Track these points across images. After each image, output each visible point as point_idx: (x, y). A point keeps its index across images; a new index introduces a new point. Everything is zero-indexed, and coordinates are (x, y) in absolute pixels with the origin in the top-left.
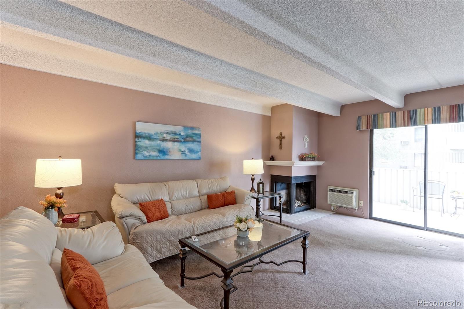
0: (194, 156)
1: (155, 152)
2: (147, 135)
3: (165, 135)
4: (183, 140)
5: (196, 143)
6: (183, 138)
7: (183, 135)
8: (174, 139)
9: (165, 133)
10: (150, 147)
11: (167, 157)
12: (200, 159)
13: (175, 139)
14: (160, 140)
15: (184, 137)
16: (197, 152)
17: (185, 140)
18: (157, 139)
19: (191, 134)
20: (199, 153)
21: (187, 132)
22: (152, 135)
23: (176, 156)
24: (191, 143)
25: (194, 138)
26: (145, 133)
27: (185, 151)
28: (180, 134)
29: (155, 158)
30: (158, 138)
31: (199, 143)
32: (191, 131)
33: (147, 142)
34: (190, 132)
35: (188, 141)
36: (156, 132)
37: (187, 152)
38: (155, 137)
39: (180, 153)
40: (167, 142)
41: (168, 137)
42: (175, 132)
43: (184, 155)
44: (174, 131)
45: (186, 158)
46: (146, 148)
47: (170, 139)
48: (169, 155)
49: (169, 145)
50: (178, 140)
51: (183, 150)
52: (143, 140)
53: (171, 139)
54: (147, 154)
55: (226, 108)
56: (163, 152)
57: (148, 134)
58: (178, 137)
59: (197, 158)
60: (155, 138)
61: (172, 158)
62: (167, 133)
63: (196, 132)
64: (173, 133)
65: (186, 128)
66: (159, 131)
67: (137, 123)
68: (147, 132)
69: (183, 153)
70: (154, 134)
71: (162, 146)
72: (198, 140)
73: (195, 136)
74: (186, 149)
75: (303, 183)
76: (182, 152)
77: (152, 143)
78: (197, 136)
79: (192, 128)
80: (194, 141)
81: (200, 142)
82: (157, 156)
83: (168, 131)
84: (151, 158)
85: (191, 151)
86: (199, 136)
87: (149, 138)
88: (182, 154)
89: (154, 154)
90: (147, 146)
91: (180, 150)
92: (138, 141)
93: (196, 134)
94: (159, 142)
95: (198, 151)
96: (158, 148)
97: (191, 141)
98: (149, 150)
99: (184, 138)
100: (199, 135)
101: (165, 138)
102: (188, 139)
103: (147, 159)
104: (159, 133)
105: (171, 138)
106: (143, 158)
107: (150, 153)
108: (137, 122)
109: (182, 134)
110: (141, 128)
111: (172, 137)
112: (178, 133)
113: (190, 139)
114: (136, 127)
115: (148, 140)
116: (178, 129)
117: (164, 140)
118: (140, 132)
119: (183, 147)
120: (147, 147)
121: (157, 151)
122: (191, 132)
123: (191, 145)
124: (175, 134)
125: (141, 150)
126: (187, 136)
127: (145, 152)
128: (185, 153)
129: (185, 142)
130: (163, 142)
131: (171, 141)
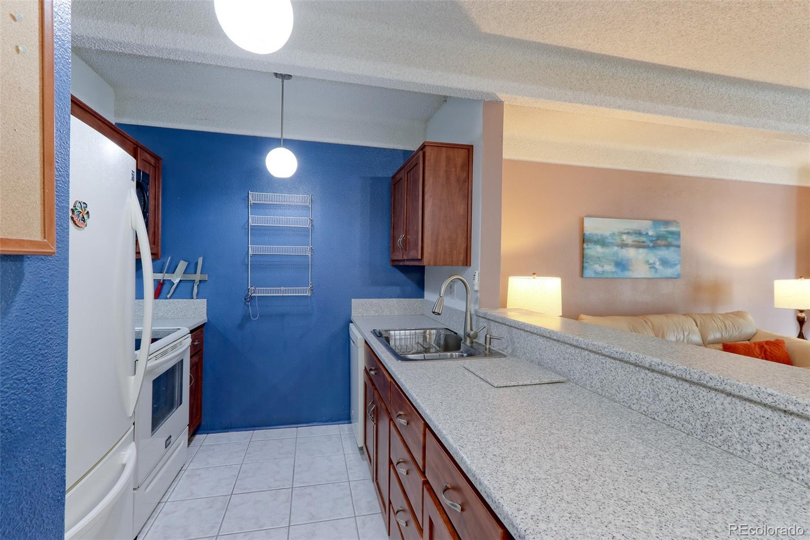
0: (669, 272)
1: (610, 265)
2: (599, 237)
3: (625, 237)
4: (651, 245)
5: (672, 249)
6: (651, 241)
7: (652, 236)
8: (638, 243)
9: (625, 233)
10: (603, 257)
11: (628, 274)
12: (678, 277)
13: (640, 244)
14: (618, 246)
15: (654, 239)
16: (675, 265)
17: (655, 243)
18: (613, 244)
19: (665, 233)
20: (678, 267)
21: (658, 230)
22: (607, 238)
23: (641, 271)
24: (664, 248)
25: (670, 240)
26: (597, 235)
27: (654, 263)
28: (647, 234)
29: (610, 276)
30: (614, 242)
31: (677, 249)
32: (665, 228)
33: (599, 249)
34: (662, 229)
35: (660, 246)
36: (611, 233)
37: (658, 265)
38: (610, 240)
39: (647, 267)
40: (627, 249)
41: (628, 239)
42: (639, 231)
43: (653, 270)
44: (639, 229)
45: (658, 276)
46: (598, 260)
47: (632, 243)
48: (630, 270)
49: (631, 253)
50: (644, 244)
51: (651, 262)
52: (594, 246)
53: (634, 243)
54: (599, 269)
55: (724, 180)
56: (622, 265)
57: (601, 235)
58: (643, 239)
59: (674, 276)
60: (611, 243)
61: (636, 275)
62: (628, 233)
63: (672, 229)
64: (636, 233)
65: (656, 222)
66: (616, 231)
67: (586, 220)
68: (599, 232)
69: (652, 266)
70: (610, 236)
71: (620, 255)
72: (676, 243)
73: (670, 236)
74: (657, 260)
76: (651, 264)
77: (607, 251)
78: (674, 236)
79: (667, 223)
80: (668, 246)
81: (678, 246)
82: (613, 273)
83: (628, 229)
84: (605, 276)
85: (665, 262)
86: (677, 237)
87: (602, 242)
88: (650, 268)
89: (609, 268)
91: (647, 262)
92: (588, 248)
93: (672, 233)
94: (616, 249)
95: (676, 262)
96: (615, 259)
97: (665, 246)
98: (601, 261)
99: (654, 241)
100: (677, 235)
101: (626, 242)
102: (659, 242)
103: (600, 277)
104: (617, 234)
105: (633, 241)
106: (593, 275)
107: (603, 267)
108: (586, 217)
109: (650, 233)
110: (592, 226)
111: (636, 239)
112: (644, 233)
113: (663, 243)
114: (586, 225)
115: (600, 245)
116: (645, 225)
117: (623, 245)
118: (589, 234)
120: (599, 258)
121: (613, 264)
122: (665, 230)
123: (664, 253)
124: (639, 233)
125: (591, 263)
126: (659, 237)
127: (597, 266)
128: (654, 268)
129: (655, 246)
130: (622, 248)
131: (633, 246)
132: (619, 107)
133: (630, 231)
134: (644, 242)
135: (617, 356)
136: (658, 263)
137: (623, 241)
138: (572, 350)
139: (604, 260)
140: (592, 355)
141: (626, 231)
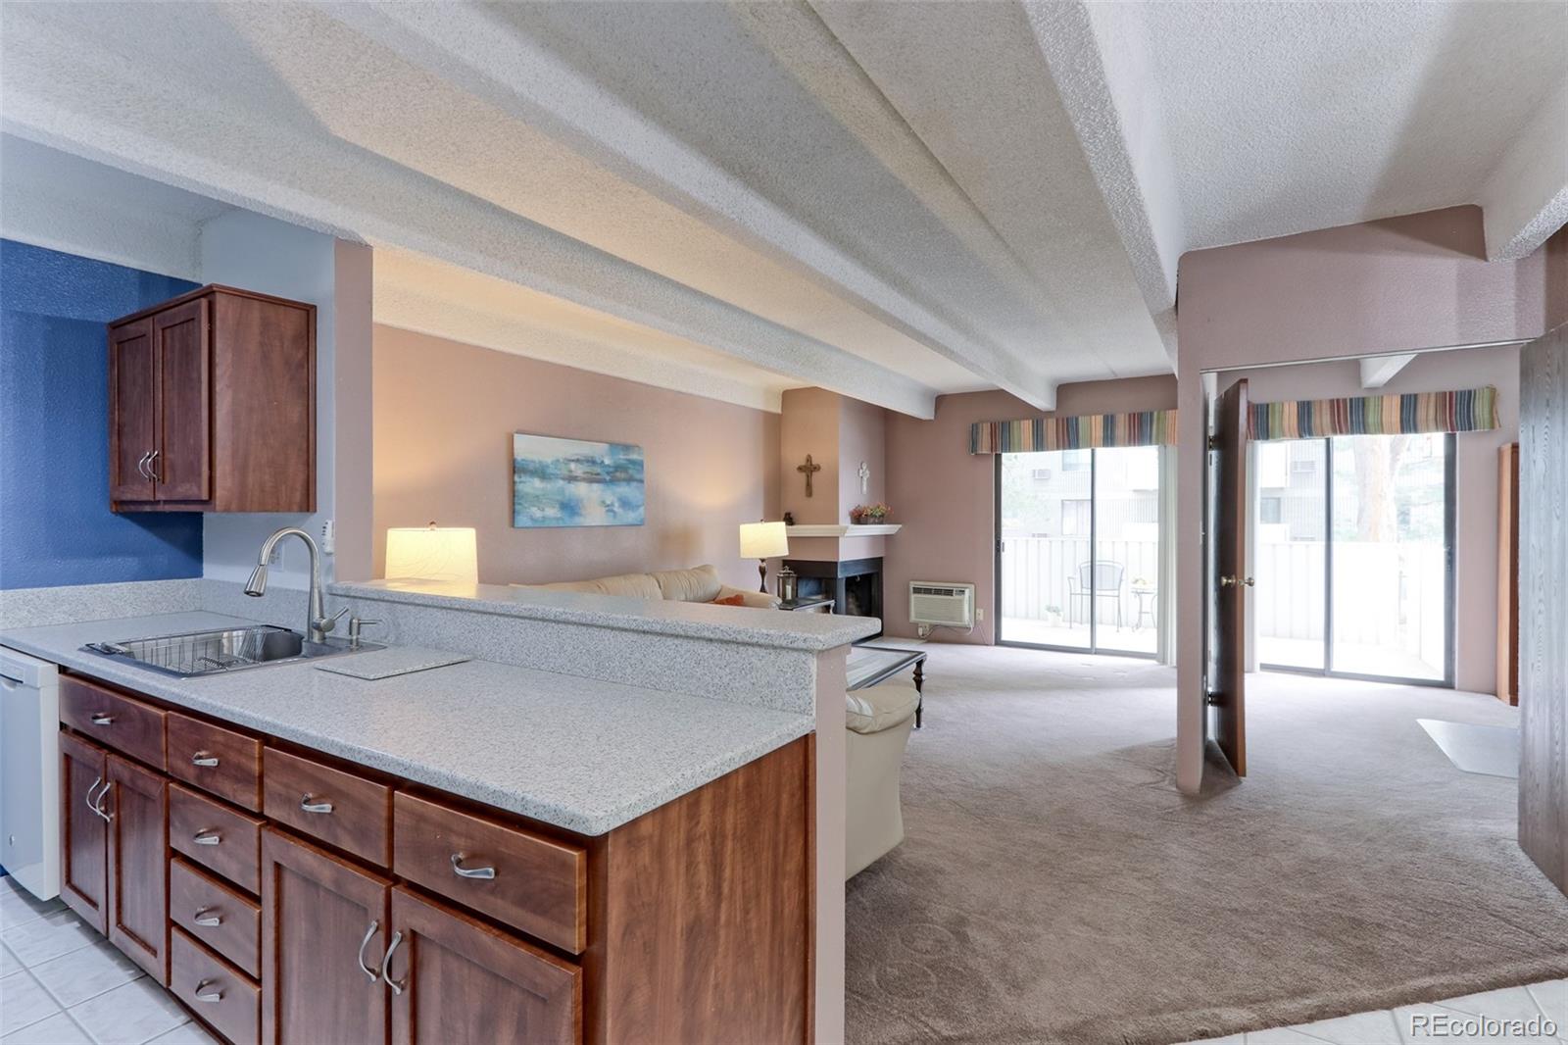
0: (631, 517)
1: (554, 507)
2: (538, 465)
3: (573, 466)
4: (608, 478)
5: (634, 484)
6: (608, 473)
7: (608, 466)
8: (589, 475)
9: (573, 461)
10: (544, 495)
11: (578, 521)
12: (641, 524)
13: (594, 476)
14: (563, 479)
15: (611, 470)
16: (638, 507)
17: (613, 476)
18: (557, 477)
19: (625, 462)
20: (642, 509)
21: (616, 457)
22: (548, 466)
23: (595, 516)
24: (624, 484)
25: (631, 472)
26: (533, 461)
27: (612, 505)
28: (603, 462)
29: (554, 524)
30: (559, 472)
31: (639, 485)
32: (625, 455)
33: (537, 483)
34: (622, 457)
35: (619, 480)
36: (554, 459)
37: (616, 507)
38: (551, 470)
39: (604, 509)
40: (577, 483)
41: (578, 470)
42: (592, 457)
43: (612, 514)
44: (591, 455)
45: (617, 522)
46: (537, 499)
47: (583, 475)
48: (581, 515)
49: (581, 489)
50: (599, 477)
51: (608, 502)
52: (529, 479)
53: (586, 475)
54: (538, 514)
55: (691, 395)
56: (569, 507)
57: (540, 462)
58: (598, 470)
59: (636, 523)
60: (554, 474)
61: (588, 522)
62: (578, 461)
63: (634, 456)
64: (588, 461)
65: (614, 446)
66: (561, 456)
67: (516, 435)
68: (536, 458)
69: (609, 509)
70: (552, 464)
71: (567, 493)
72: (638, 476)
73: (630, 466)
74: (616, 500)
75: (856, 577)
76: (608, 506)
77: (549, 486)
78: (636, 467)
79: (627, 448)
80: (630, 480)
81: (642, 481)
82: (558, 519)
83: (577, 455)
84: (547, 524)
85: (625, 504)
86: (640, 468)
87: (541, 473)
88: (608, 511)
89: (552, 512)
90: (538, 493)
91: (603, 502)
92: (520, 482)
93: (633, 462)
94: (561, 483)
95: (639, 503)
96: (559, 498)
97: (624, 480)
98: (541, 502)
99: (611, 473)
100: (639, 464)
101: (575, 474)
102: (618, 474)
103: (540, 527)
104: (561, 460)
105: (585, 473)
106: (529, 524)
107: (543, 510)
108: (519, 432)
109: (607, 461)
110: (527, 448)
111: (588, 469)
112: (599, 461)
113: (623, 475)
114: (516, 446)
115: (539, 477)
116: (598, 450)
117: (572, 479)
118: (523, 460)
119: (610, 495)
120: (537, 496)
121: (557, 505)
122: (624, 457)
123: (624, 490)
124: (593, 462)
125: (526, 505)
126: (618, 468)
127: (534, 509)
128: (612, 511)
129: (613, 481)
130: (569, 483)
131: (584, 480)
132: (549, 291)
133: (579, 457)
134: (598, 474)
135: (525, 614)
136: (616, 505)
137: (571, 471)
138: (479, 618)
139: (544, 501)
140: (501, 619)
141: (576, 457)
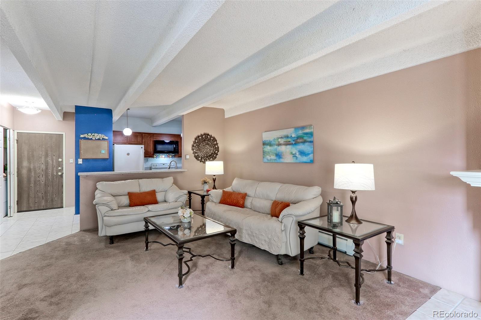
0: (305, 159)
1: (274, 155)
2: (269, 142)
3: (280, 140)
4: (294, 143)
5: (307, 144)
6: (294, 141)
7: (294, 137)
8: (286, 143)
9: (280, 138)
10: (271, 151)
11: (281, 160)
12: (312, 162)
13: (288, 143)
14: (277, 145)
15: (295, 139)
16: (308, 154)
17: (296, 141)
18: (274, 145)
19: (301, 134)
20: (311, 156)
21: (298, 133)
22: (271, 141)
23: (288, 159)
24: (301, 144)
25: (305, 138)
26: (267, 141)
27: (296, 154)
28: (291, 136)
30: (275, 143)
31: (310, 144)
32: (301, 131)
33: (269, 147)
34: (300, 132)
35: (299, 143)
36: (273, 138)
37: (298, 155)
38: (273, 143)
39: (292, 156)
40: (281, 146)
41: (282, 141)
42: (287, 135)
43: (295, 158)
44: (286, 134)
45: (297, 161)
47: (283, 143)
48: (283, 158)
49: (283, 149)
50: (290, 143)
51: (294, 153)
52: (266, 146)
53: (284, 143)
54: (269, 158)
56: (279, 155)
57: (269, 140)
58: (289, 140)
59: (308, 161)
60: (273, 144)
61: (286, 161)
62: (281, 138)
63: (307, 131)
64: (285, 137)
65: (297, 128)
66: (276, 137)
69: (294, 156)
70: (273, 140)
71: (278, 150)
72: (309, 140)
73: (305, 136)
74: (297, 151)
76: (294, 154)
77: (272, 148)
78: (308, 136)
79: (303, 128)
80: (304, 142)
81: (311, 142)
82: (275, 160)
83: (281, 135)
84: (271, 161)
85: (302, 153)
86: (310, 136)
88: (293, 156)
89: (273, 157)
90: (269, 151)
91: (292, 153)
92: (264, 148)
93: (306, 134)
94: (276, 147)
95: (309, 153)
96: (275, 152)
97: (302, 142)
98: (270, 154)
99: (295, 140)
100: (311, 134)
101: (280, 143)
102: (298, 140)
104: (276, 139)
105: (284, 142)
106: (267, 161)
107: (271, 157)
108: (263, 132)
110: (266, 136)
111: (285, 140)
112: (290, 136)
113: (301, 140)
114: (263, 136)
115: (269, 145)
116: (290, 132)
117: (279, 145)
118: (264, 141)
119: (294, 150)
120: (269, 152)
121: (275, 155)
122: (302, 132)
123: (301, 147)
124: (287, 137)
125: (266, 155)
126: (298, 137)
127: (268, 156)
128: (296, 156)
129: (296, 143)
130: (278, 146)
131: (284, 144)
133: (283, 136)
134: (289, 142)
136: (298, 154)
137: (279, 142)
139: (271, 153)
141: (280, 137)
